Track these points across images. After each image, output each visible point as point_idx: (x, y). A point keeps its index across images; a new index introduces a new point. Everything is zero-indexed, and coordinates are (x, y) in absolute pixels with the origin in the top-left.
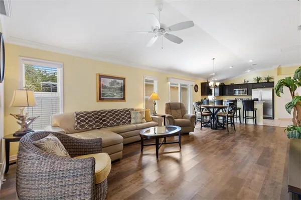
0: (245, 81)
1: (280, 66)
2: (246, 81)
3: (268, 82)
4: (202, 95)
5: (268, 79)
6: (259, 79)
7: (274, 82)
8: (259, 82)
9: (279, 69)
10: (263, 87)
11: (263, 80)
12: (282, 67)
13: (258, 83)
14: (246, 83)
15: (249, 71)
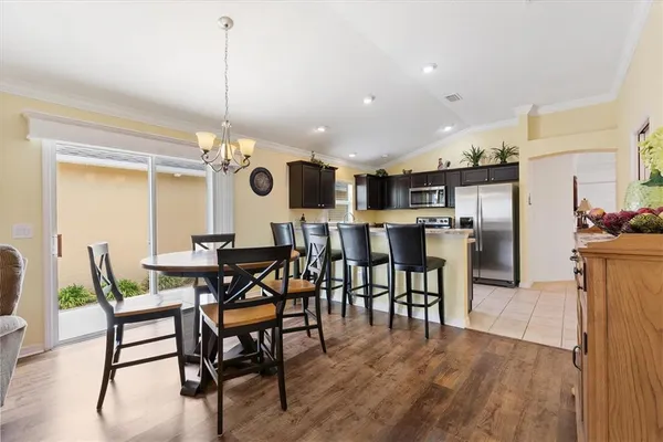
0: (440, 164)
1: (535, 107)
2: (444, 162)
3: (504, 164)
4: (292, 206)
5: (503, 154)
6: (477, 156)
7: (518, 164)
8: (480, 164)
9: (533, 121)
10: (489, 182)
11: (490, 159)
12: (541, 111)
13: (476, 167)
14: (444, 168)
15: (448, 129)
